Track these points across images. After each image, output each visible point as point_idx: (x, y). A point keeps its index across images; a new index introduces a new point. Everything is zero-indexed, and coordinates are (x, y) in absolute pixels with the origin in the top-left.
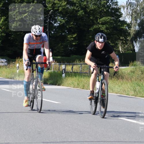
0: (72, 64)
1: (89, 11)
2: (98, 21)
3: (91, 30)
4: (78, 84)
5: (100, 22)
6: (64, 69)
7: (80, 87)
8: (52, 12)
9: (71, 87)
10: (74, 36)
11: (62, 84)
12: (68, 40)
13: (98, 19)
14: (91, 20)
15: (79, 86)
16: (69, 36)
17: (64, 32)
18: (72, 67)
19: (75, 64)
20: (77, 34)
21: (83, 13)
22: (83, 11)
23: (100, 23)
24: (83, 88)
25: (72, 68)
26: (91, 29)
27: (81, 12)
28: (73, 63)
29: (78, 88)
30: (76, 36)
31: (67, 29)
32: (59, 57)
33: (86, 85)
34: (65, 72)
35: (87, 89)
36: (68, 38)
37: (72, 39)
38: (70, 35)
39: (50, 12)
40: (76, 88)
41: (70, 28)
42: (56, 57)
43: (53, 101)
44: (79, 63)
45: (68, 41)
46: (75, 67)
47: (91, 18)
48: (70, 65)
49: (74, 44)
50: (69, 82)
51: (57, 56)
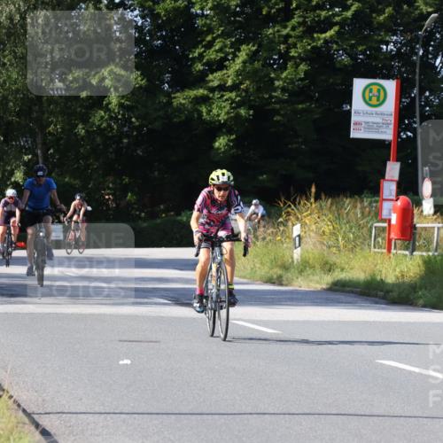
39: (427, 23)
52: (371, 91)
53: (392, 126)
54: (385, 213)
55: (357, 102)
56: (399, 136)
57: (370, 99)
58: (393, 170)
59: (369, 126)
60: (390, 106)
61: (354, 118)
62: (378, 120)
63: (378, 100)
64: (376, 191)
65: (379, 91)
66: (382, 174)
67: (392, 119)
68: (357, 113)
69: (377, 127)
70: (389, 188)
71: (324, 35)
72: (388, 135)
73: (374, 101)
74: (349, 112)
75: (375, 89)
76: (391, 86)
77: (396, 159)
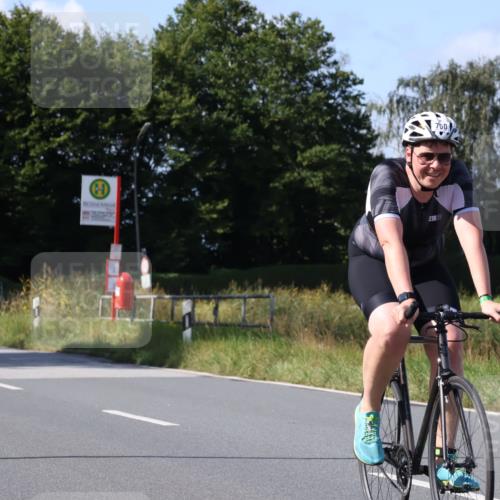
0: (215, 298)
1: (266, 126)
2: (299, 158)
3: (276, 188)
4: (235, 363)
5: (304, 160)
6: (189, 314)
7: (242, 370)
8: (149, 129)
9: (210, 372)
10: (220, 206)
11: (183, 364)
12: (201, 220)
13: (298, 152)
14: (276, 153)
15: (239, 370)
16: (203, 208)
17: (189, 192)
18: (214, 305)
19: (225, 299)
20: (230, 200)
21: (250, 134)
22: (249, 126)
23: (305, 163)
24: (252, 377)
25: (216, 310)
26: (277, 184)
27: (242, 130)
28: (220, 294)
29: (235, 375)
30: (225, 208)
31: (198, 184)
32: (172, 275)
33: (259, 365)
34: (191, 325)
35: (264, 379)
36: (201, 212)
37: (215, 216)
38: (207, 205)
39: (143, 129)
40: (228, 375)
41: (208, 179)
42: (163, 275)
43: (154, 418)
44: (238, 295)
45: (201, 224)
46: (224, 307)
47: (276, 148)
48: (209, 300)
49: (220, 231)
50: (206, 358)
51: (166, 270)
52: (97, 186)
53: (115, 215)
55: (86, 195)
56: (121, 224)
57: (96, 192)
58: (116, 251)
59: (96, 215)
60: (113, 198)
61: (83, 209)
62: (103, 210)
63: (103, 192)
65: (103, 186)
67: (114, 210)
68: (85, 204)
69: (102, 216)
71: (58, 140)
72: (111, 222)
73: (100, 194)
74: (79, 204)
75: (100, 184)
76: (113, 182)
77: (119, 242)
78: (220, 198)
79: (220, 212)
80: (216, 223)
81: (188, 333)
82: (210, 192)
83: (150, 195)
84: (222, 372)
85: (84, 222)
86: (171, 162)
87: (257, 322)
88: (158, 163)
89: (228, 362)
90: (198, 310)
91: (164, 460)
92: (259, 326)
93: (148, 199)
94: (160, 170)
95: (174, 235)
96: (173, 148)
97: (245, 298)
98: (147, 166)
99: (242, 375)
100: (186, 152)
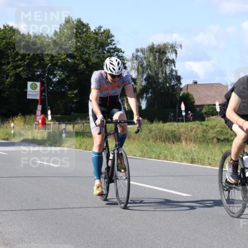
1: (90, 65)
4: (80, 145)
6: (64, 129)
8: (50, 66)
10: (75, 92)
12: (68, 97)
15: (81, 147)
17: (64, 88)
19: (76, 123)
20: (78, 90)
21: (85, 67)
22: (85, 65)
24: (86, 150)
25: (74, 127)
27: (82, 66)
28: (74, 122)
29: (80, 149)
30: (77, 93)
31: (67, 85)
32: (58, 116)
33: (88, 146)
34: (65, 132)
36: (68, 94)
37: (73, 95)
38: (71, 92)
39: (48, 66)
40: (78, 149)
41: (70, 83)
42: (56, 116)
44: (81, 122)
46: (76, 126)
48: (71, 124)
49: (75, 101)
51: (57, 114)
53: (39, 95)
54: (37, 120)
55: (29, 88)
56: (41, 98)
58: (39, 107)
59: (32, 95)
60: (38, 89)
61: (28, 93)
62: (35, 93)
64: (35, 113)
66: (36, 109)
67: (39, 93)
68: (29, 91)
69: (35, 95)
70: (39, 112)
71: (19, 70)
72: (38, 98)
73: (34, 88)
74: (26, 92)
75: (34, 85)
76: (38, 84)
77: (41, 104)
78: (75, 89)
79: (75, 94)
80: (74, 98)
81: (64, 135)
82: (71, 87)
83: (51, 88)
84: (76, 148)
85: (28, 97)
86: (58, 77)
87: (87, 131)
88: (54, 78)
89: (78, 145)
90: (67, 128)
91: (56, 178)
92: (88, 133)
93: (50, 90)
94: (54, 80)
95: (59, 102)
96: (59, 72)
97: (83, 123)
98: (50, 78)
99: (82, 149)
100: (63, 74)
